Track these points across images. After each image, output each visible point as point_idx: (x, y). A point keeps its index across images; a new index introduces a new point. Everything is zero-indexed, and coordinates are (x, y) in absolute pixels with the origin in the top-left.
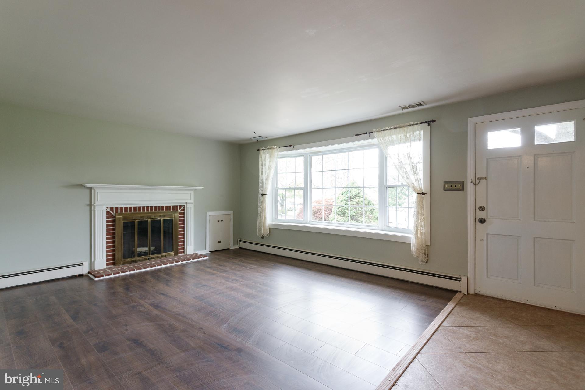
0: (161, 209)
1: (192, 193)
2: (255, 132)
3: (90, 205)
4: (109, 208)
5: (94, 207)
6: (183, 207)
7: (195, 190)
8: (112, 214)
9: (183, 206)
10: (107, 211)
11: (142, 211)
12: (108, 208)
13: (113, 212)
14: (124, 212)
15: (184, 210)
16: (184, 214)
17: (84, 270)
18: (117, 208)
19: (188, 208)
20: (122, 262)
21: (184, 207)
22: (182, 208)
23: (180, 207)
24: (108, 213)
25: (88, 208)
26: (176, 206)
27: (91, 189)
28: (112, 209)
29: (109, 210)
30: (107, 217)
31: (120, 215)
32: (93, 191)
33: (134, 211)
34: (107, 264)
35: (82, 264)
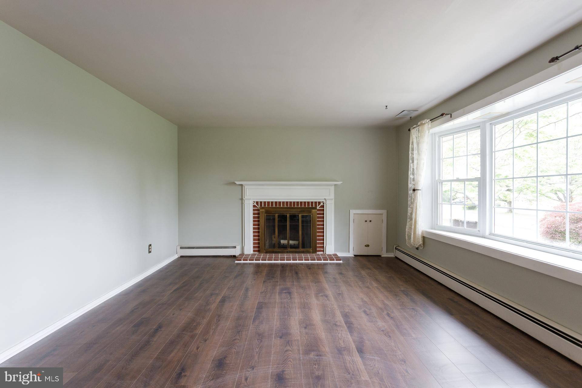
0: (299, 204)
1: (332, 189)
2: (386, 106)
3: (242, 199)
4: (255, 202)
5: (244, 200)
6: (323, 203)
7: (335, 185)
8: (257, 207)
9: (322, 202)
10: (254, 204)
11: (282, 206)
12: (254, 202)
13: (258, 206)
14: (267, 206)
15: (323, 206)
16: (323, 210)
17: (236, 252)
18: (261, 202)
19: (327, 205)
20: (265, 251)
21: (324, 204)
22: (322, 204)
23: (319, 203)
24: (254, 206)
25: (241, 201)
26: (315, 202)
27: (242, 185)
28: (257, 203)
29: (255, 204)
30: (254, 210)
31: (263, 208)
32: (243, 187)
33: (275, 206)
34: (254, 251)
35: (236, 247)
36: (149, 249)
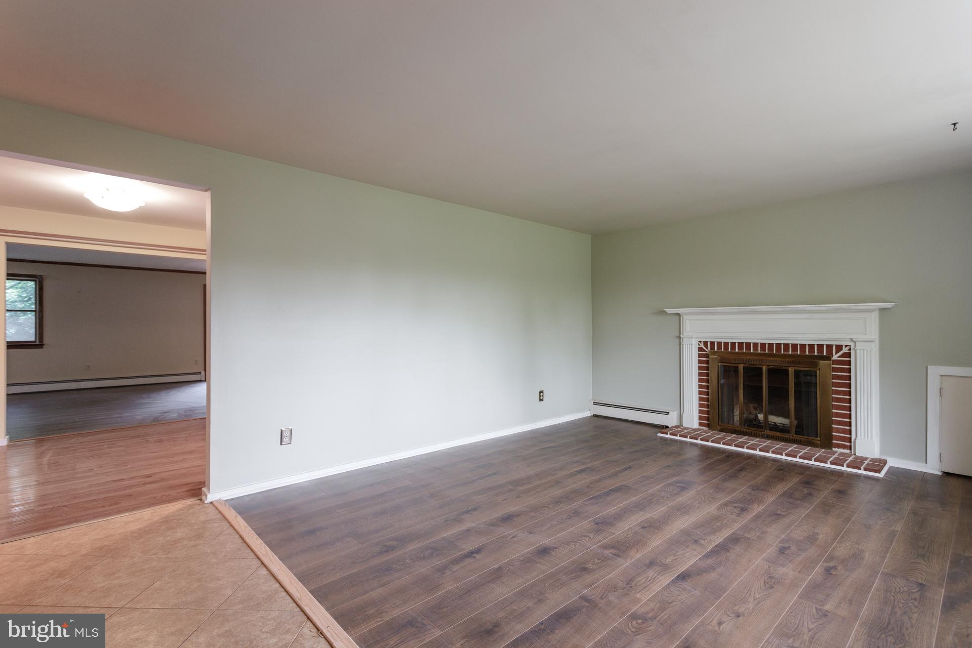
0: (790, 349)
1: (874, 319)
3: (679, 337)
4: (702, 342)
5: (683, 339)
6: (848, 348)
7: (881, 310)
8: (705, 351)
9: (846, 346)
10: (699, 346)
11: (753, 350)
12: (700, 342)
13: (707, 348)
14: (723, 350)
15: (848, 355)
16: (849, 363)
17: (671, 421)
18: (712, 343)
19: (858, 351)
20: (719, 428)
21: (850, 349)
22: (845, 350)
23: (839, 348)
24: (700, 349)
25: (678, 340)
26: (827, 345)
27: (678, 314)
28: (706, 343)
29: (702, 346)
30: (700, 356)
31: (714, 353)
32: (681, 317)
33: (739, 349)
34: (700, 424)
35: (668, 413)
36: (540, 396)
